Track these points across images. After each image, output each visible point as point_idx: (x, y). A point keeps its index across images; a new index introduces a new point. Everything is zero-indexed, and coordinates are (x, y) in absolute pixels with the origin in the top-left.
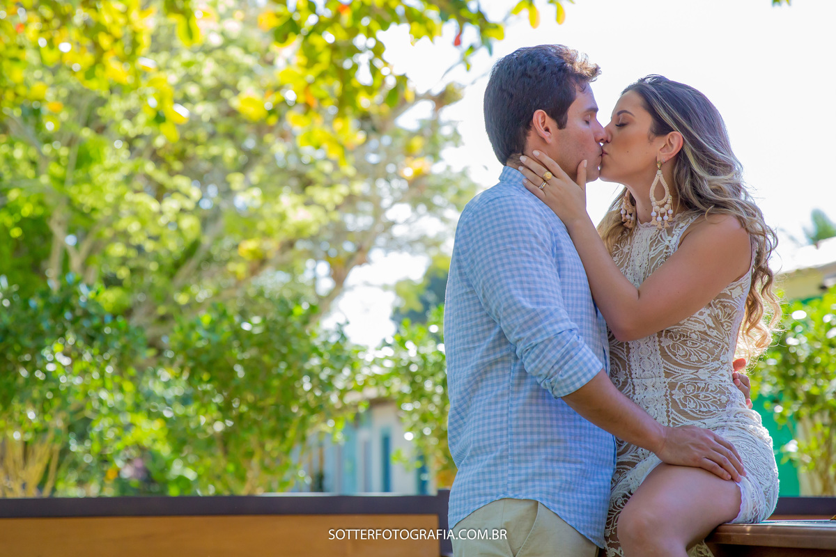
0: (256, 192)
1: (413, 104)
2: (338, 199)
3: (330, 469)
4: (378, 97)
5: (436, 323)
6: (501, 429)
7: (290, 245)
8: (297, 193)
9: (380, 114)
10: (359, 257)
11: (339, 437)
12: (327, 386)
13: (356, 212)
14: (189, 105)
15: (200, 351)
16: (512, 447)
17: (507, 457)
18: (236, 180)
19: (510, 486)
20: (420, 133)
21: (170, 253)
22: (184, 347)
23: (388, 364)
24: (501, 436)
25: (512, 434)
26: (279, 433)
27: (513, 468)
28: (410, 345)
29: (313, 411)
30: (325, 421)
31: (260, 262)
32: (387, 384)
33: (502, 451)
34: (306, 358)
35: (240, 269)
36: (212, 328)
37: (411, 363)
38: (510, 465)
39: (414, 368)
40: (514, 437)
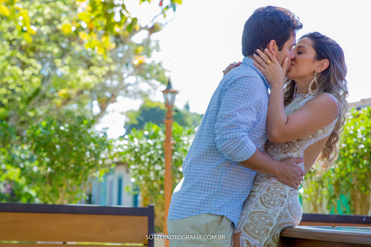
0: (67, 68)
1: (139, 31)
2: (104, 73)
3: (94, 192)
4: (123, 27)
5: (147, 130)
6: (216, 182)
7: (81, 92)
8: (85, 69)
9: (124, 35)
10: (112, 99)
11: (102, 179)
12: (97, 156)
13: (112, 79)
14: (38, 27)
15: (40, 138)
16: (219, 192)
17: (215, 195)
18: (58, 62)
19: (213, 208)
20: (142, 45)
21: (26, 93)
22: (33, 136)
23: (125, 147)
24: (215, 185)
25: (220, 185)
26: (75, 176)
27: (216, 201)
28: (135, 139)
29: (91, 167)
30: (96, 172)
31: (68, 100)
32: (124, 156)
33: (214, 192)
34: (89, 143)
35: (59, 102)
36: (47, 128)
37: (135, 147)
38: (215, 199)
39: (137, 150)
40: (221, 187)
